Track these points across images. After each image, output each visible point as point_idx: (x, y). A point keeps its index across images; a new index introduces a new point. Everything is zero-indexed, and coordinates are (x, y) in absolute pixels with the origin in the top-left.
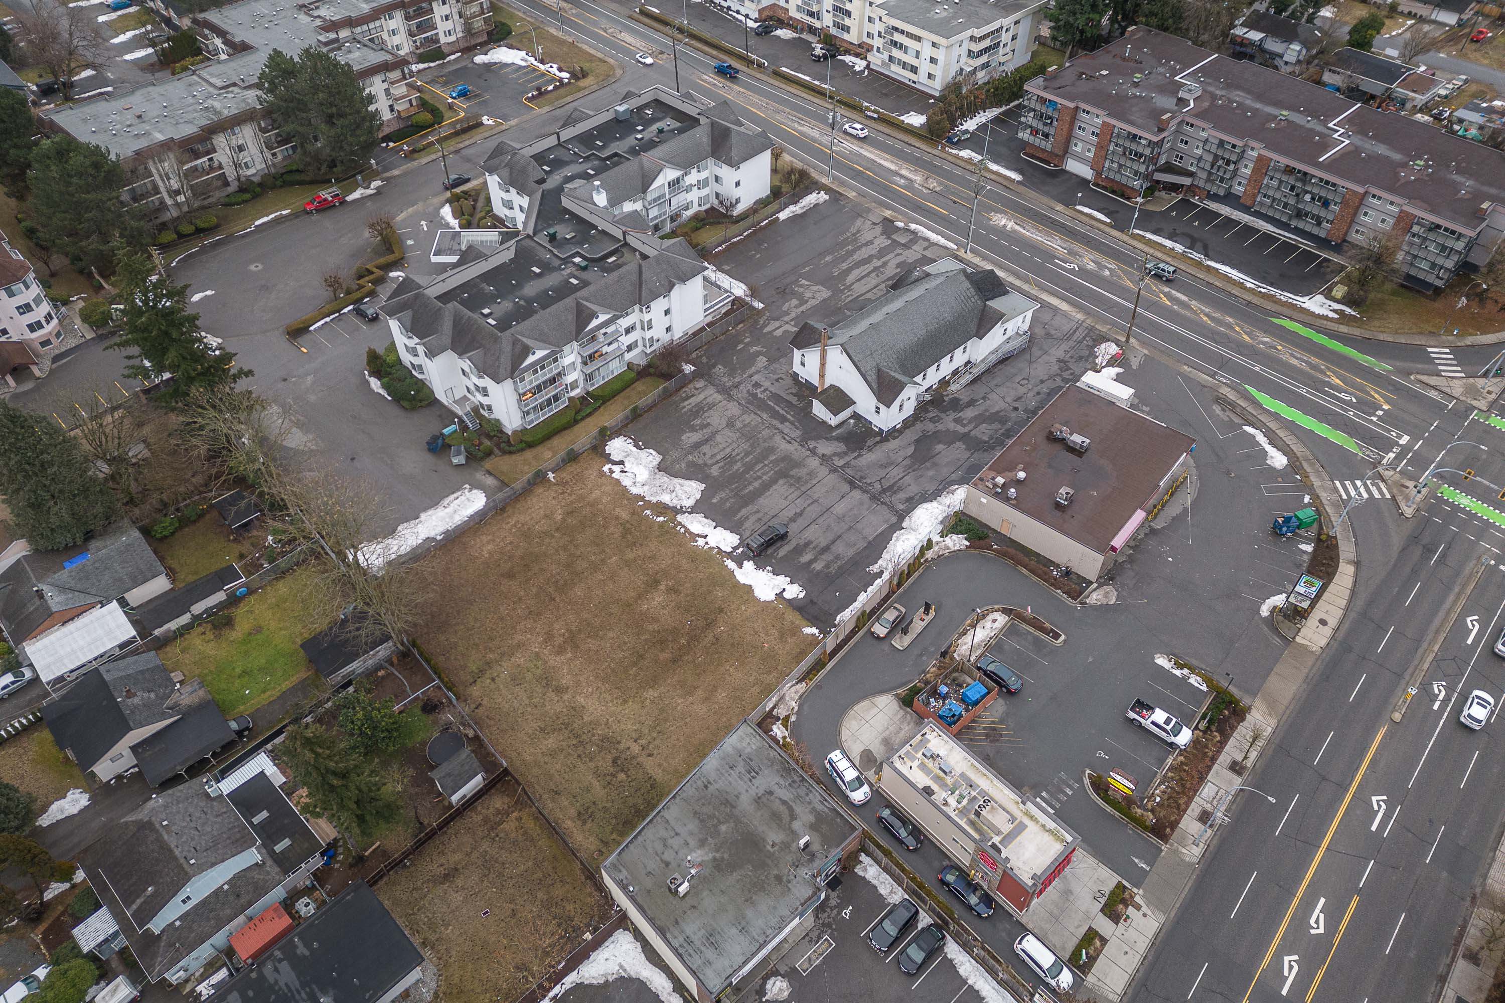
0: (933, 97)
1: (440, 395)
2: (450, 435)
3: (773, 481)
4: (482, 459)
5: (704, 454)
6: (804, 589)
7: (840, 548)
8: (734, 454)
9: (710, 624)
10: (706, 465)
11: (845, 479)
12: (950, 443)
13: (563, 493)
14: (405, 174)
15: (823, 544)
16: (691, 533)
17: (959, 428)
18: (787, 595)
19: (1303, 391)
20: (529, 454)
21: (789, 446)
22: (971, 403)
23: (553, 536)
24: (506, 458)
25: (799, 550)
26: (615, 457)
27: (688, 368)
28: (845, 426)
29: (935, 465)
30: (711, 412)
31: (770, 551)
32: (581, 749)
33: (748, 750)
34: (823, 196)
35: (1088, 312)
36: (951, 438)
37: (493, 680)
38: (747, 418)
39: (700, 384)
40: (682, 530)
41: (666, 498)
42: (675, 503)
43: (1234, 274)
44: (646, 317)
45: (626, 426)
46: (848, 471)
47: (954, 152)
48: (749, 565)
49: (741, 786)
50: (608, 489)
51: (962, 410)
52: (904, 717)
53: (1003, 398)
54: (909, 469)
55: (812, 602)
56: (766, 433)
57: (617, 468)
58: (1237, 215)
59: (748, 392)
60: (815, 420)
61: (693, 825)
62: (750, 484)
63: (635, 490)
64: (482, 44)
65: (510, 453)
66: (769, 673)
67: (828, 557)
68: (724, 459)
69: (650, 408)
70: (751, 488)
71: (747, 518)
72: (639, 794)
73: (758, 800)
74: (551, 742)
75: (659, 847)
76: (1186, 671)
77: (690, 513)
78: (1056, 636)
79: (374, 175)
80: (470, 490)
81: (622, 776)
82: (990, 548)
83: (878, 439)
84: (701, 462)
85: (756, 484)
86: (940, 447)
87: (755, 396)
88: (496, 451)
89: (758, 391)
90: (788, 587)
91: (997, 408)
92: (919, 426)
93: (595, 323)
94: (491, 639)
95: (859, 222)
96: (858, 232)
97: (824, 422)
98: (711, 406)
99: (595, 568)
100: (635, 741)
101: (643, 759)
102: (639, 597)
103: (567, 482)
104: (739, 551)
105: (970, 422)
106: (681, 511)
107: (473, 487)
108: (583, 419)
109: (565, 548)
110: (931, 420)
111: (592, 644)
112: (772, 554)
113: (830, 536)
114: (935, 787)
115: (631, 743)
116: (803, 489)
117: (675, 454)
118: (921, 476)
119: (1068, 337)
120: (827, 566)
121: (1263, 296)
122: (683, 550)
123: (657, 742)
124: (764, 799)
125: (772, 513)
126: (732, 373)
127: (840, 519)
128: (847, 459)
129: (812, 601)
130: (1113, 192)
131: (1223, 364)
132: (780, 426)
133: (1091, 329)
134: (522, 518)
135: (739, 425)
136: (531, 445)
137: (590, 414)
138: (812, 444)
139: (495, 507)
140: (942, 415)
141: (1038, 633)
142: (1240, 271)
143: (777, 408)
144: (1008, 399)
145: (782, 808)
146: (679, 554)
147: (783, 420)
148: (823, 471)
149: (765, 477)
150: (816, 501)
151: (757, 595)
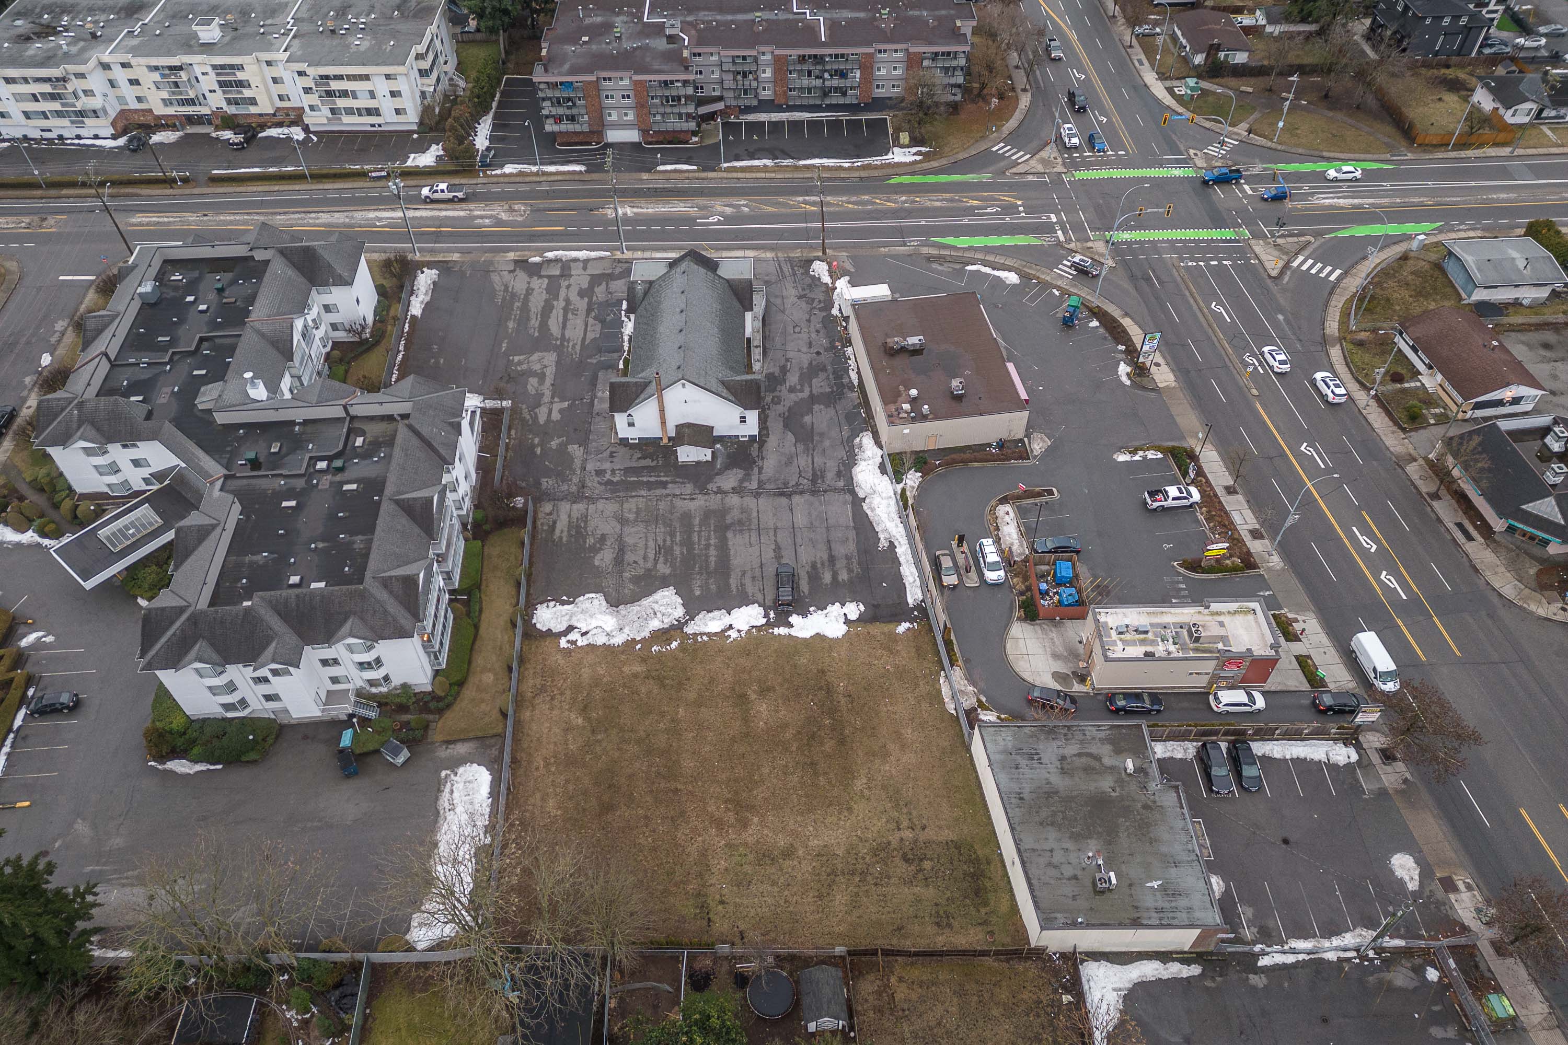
0: (413, 132)
2: (354, 742)
3: (723, 542)
4: (425, 736)
5: (635, 563)
6: (857, 601)
7: (840, 550)
8: (660, 542)
9: (829, 690)
10: (649, 570)
11: (775, 495)
12: (810, 412)
15: (824, 555)
16: (716, 634)
17: (800, 395)
18: (853, 616)
19: (966, 221)
20: (469, 692)
21: (696, 503)
22: (785, 369)
23: (598, 741)
24: (449, 714)
25: (814, 576)
26: (558, 628)
27: (518, 502)
28: (719, 455)
29: (821, 435)
30: (591, 524)
32: (869, 878)
33: (1010, 745)
34: (431, 273)
35: (772, 248)
36: (806, 407)
37: (722, 902)
38: (631, 506)
39: (547, 507)
40: (705, 638)
41: (655, 624)
42: (667, 622)
43: (826, 162)
45: (528, 594)
46: (768, 486)
47: (498, 172)
48: (794, 619)
50: (591, 659)
51: (786, 379)
52: (1043, 629)
53: (800, 351)
54: (808, 451)
55: (876, 606)
56: (662, 505)
57: (572, 636)
58: (775, 117)
59: (600, 483)
60: (691, 466)
62: (707, 556)
63: (618, 640)
65: (449, 706)
66: (917, 685)
67: (840, 564)
68: (657, 553)
69: (530, 562)
70: (712, 559)
71: (742, 584)
72: (955, 863)
73: (1063, 771)
74: (840, 899)
75: (1052, 872)
76: (1141, 453)
77: (692, 619)
78: (1050, 493)
80: (454, 773)
81: (927, 865)
82: (934, 467)
83: (756, 445)
84: (642, 572)
85: (713, 552)
86: (807, 419)
87: (609, 482)
88: (431, 717)
89: (608, 477)
90: (845, 610)
91: (805, 362)
92: (771, 414)
94: (671, 873)
95: (495, 278)
96: (506, 287)
97: (698, 463)
98: (584, 519)
99: (674, 732)
100: (899, 829)
101: (923, 837)
103: (544, 686)
104: (772, 615)
105: (801, 385)
106: (681, 624)
107: (452, 768)
108: (480, 618)
109: (624, 741)
110: (775, 402)
111: (760, 793)
113: (823, 547)
115: (898, 835)
116: (753, 527)
117: (609, 583)
118: (824, 451)
119: (782, 274)
120: (850, 571)
121: (864, 167)
122: (729, 654)
123: (914, 813)
125: (756, 564)
126: (562, 477)
127: (811, 527)
128: (755, 478)
129: (874, 606)
130: (669, 143)
131: (900, 232)
132: (665, 492)
133: (790, 261)
134: (546, 752)
135: (630, 516)
136: (460, 684)
137: (480, 612)
138: (712, 486)
139: (503, 767)
140: (777, 394)
141: (1037, 500)
142: (829, 158)
143: (644, 479)
144: (804, 350)
146: (730, 659)
147: (664, 485)
148: (750, 501)
149: (712, 542)
150: (776, 529)
151: (830, 636)
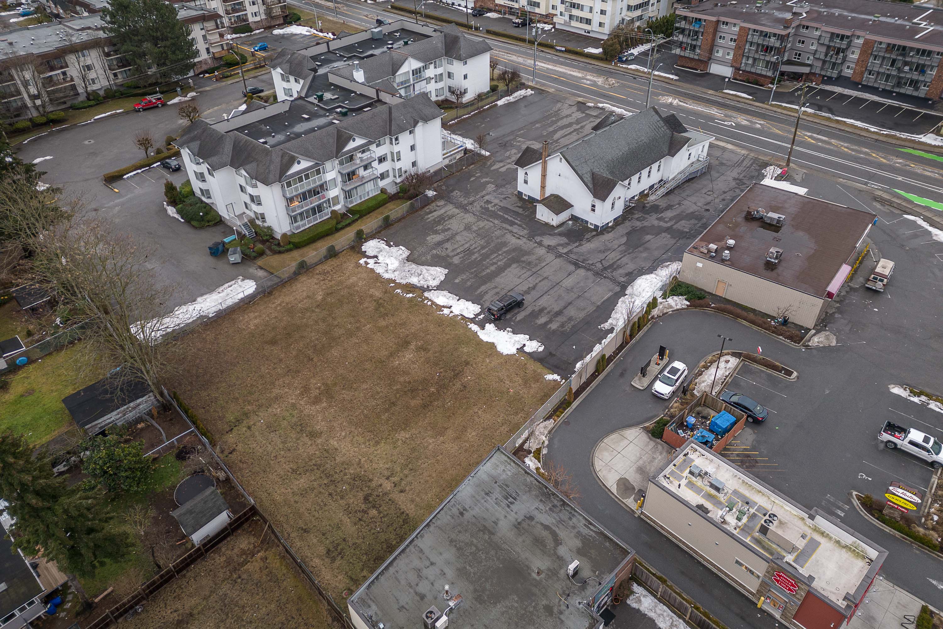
0: (603, 40)
1: (223, 212)
2: (230, 242)
3: (507, 266)
4: (255, 258)
5: (447, 249)
6: (543, 344)
7: (571, 312)
8: (472, 248)
9: (457, 375)
10: (448, 256)
11: (570, 262)
12: (657, 234)
13: (324, 280)
14: (214, 90)
15: (557, 308)
16: (437, 305)
17: (662, 224)
18: (527, 349)
20: (296, 253)
21: (518, 241)
22: (669, 207)
23: (313, 311)
24: (277, 257)
25: (535, 314)
26: (370, 253)
27: (430, 193)
28: (565, 226)
29: (646, 249)
30: (451, 221)
31: (508, 316)
32: (332, 487)
33: (504, 476)
34: (529, 92)
35: (751, 150)
36: (658, 231)
38: (481, 224)
39: (441, 203)
40: (429, 303)
41: (414, 280)
42: (423, 283)
44: (396, 149)
45: (379, 232)
46: (572, 256)
47: (624, 66)
48: (490, 327)
49: (499, 512)
50: (364, 275)
51: (662, 212)
52: (655, 447)
53: (695, 203)
54: (624, 253)
55: (551, 355)
56: (498, 233)
57: (371, 261)
58: (849, 91)
59: (481, 206)
60: (538, 222)
61: (449, 554)
62: (487, 268)
63: (386, 276)
64: (279, 25)
65: (280, 252)
66: (517, 413)
67: (561, 319)
68: (464, 251)
69: (399, 220)
70: (488, 271)
71: (486, 292)
72: (391, 529)
73: (517, 526)
74: (303, 482)
75: (412, 577)
76: (923, 398)
77: (436, 290)
78: (789, 373)
79: (191, 89)
80: (243, 280)
81: (374, 512)
82: (708, 306)
83: (594, 233)
84: (443, 254)
85: (493, 268)
86: (648, 237)
87: (487, 209)
88: (268, 252)
89: (489, 206)
90: (528, 343)
91: (691, 210)
92: (627, 224)
93: (351, 145)
95: (559, 105)
96: (559, 110)
97: (547, 224)
98: (451, 217)
99: (350, 334)
100: (388, 478)
101: (396, 496)
102: (391, 355)
103: (328, 272)
104: (481, 317)
105: (671, 219)
106: (428, 289)
107: (245, 278)
108: (342, 228)
109: (324, 320)
110: (638, 219)
112: (511, 318)
113: (562, 304)
114: (708, 505)
115: (383, 481)
116: (533, 270)
117: (421, 250)
118: (636, 257)
119: (739, 164)
120: (562, 325)
122: (430, 318)
123: (409, 479)
124: (525, 525)
125: (508, 288)
126: (467, 194)
127: (569, 290)
128: (570, 248)
129: (551, 353)
130: (749, 83)
131: (872, 177)
132: (510, 228)
133: (755, 160)
134: (287, 299)
135: (475, 228)
136: (297, 246)
137: (349, 225)
138: (538, 239)
139: (264, 292)
140: (646, 216)
141: (770, 371)
142: (863, 122)
143: (506, 216)
144: (699, 204)
145: (545, 534)
146: (427, 321)
147: (512, 224)
148: (550, 257)
149: (499, 263)
150: (546, 278)
151: (499, 350)
